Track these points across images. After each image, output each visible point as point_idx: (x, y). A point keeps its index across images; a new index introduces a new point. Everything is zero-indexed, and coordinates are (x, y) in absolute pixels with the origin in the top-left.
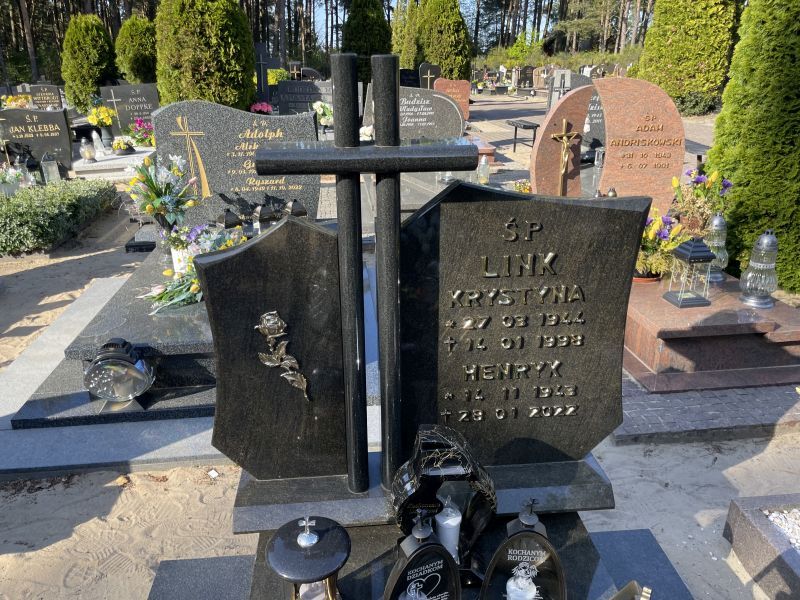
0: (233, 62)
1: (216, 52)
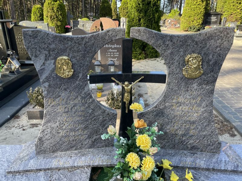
0: (60, 16)
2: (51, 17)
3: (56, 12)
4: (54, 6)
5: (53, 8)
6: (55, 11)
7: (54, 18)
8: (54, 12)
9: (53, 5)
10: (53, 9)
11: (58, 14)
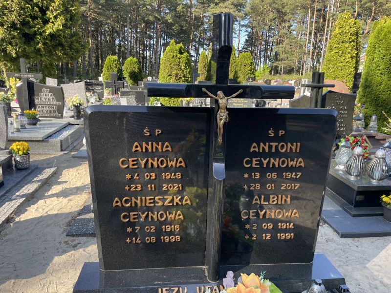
0: (188, 74)
1: (183, 71)
2: (176, 77)
3: (184, 69)
4: (181, 59)
5: (179, 62)
6: (183, 67)
7: (181, 78)
8: (181, 69)
9: (179, 59)
10: (179, 65)
11: (186, 72)
